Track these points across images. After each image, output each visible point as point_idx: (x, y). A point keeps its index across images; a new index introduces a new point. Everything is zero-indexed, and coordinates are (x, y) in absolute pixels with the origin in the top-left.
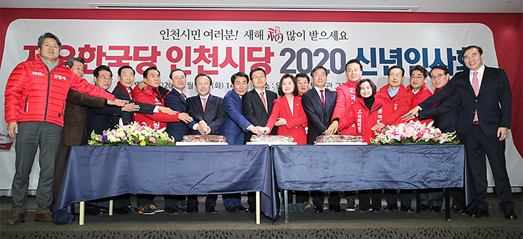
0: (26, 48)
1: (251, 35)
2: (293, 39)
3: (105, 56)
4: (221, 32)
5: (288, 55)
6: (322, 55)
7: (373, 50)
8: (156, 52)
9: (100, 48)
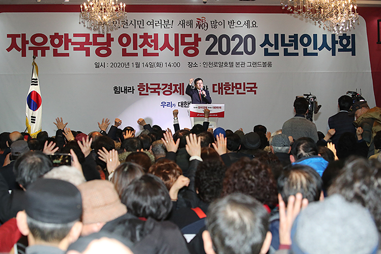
0: (9, 36)
1: (183, 24)
2: (215, 27)
3: (71, 42)
4: (160, 22)
5: (212, 40)
6: (237, 40)
7: (276, 36)
8: (109, 39)
9: (67, 35)
